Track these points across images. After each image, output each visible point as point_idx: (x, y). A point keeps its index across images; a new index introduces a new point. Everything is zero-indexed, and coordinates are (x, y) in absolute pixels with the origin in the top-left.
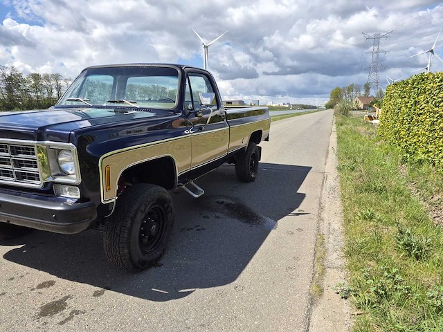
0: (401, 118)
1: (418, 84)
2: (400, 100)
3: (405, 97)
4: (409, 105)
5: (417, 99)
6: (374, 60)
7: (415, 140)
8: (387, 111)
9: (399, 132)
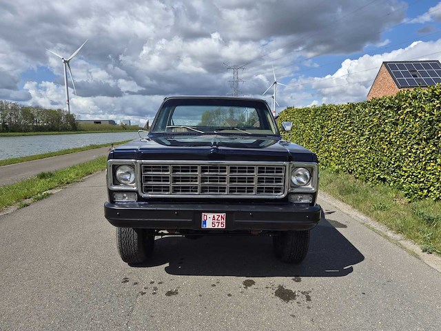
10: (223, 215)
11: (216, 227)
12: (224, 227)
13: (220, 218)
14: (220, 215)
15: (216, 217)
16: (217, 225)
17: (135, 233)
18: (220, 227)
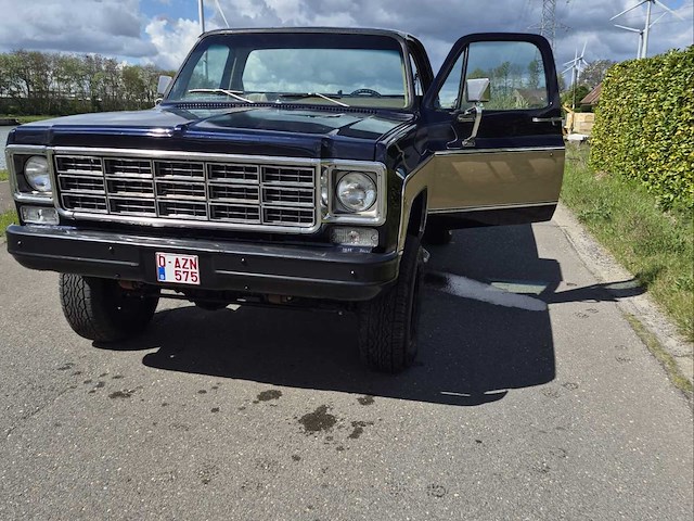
0: (649, 129)
1: (684, 66)
2: (645, 96)
3: (656, 90)
4: (666, 106)
5: (684, 94)
6: (548, 14)
7: (681, 169)
8: (611, 117)
9: (643, 154)
10: (194, 258)
11: (183, 281)
12: (198, 283)
13: (188, 265)
14: (189, 257)
15: (182, 263)
16: (184, 276)
17: (86, 286)
18: (189, 282)
